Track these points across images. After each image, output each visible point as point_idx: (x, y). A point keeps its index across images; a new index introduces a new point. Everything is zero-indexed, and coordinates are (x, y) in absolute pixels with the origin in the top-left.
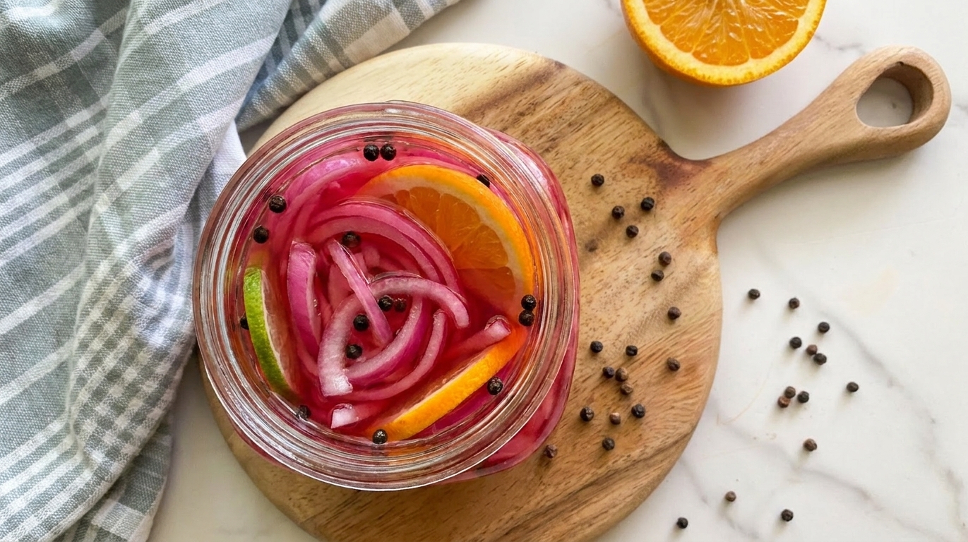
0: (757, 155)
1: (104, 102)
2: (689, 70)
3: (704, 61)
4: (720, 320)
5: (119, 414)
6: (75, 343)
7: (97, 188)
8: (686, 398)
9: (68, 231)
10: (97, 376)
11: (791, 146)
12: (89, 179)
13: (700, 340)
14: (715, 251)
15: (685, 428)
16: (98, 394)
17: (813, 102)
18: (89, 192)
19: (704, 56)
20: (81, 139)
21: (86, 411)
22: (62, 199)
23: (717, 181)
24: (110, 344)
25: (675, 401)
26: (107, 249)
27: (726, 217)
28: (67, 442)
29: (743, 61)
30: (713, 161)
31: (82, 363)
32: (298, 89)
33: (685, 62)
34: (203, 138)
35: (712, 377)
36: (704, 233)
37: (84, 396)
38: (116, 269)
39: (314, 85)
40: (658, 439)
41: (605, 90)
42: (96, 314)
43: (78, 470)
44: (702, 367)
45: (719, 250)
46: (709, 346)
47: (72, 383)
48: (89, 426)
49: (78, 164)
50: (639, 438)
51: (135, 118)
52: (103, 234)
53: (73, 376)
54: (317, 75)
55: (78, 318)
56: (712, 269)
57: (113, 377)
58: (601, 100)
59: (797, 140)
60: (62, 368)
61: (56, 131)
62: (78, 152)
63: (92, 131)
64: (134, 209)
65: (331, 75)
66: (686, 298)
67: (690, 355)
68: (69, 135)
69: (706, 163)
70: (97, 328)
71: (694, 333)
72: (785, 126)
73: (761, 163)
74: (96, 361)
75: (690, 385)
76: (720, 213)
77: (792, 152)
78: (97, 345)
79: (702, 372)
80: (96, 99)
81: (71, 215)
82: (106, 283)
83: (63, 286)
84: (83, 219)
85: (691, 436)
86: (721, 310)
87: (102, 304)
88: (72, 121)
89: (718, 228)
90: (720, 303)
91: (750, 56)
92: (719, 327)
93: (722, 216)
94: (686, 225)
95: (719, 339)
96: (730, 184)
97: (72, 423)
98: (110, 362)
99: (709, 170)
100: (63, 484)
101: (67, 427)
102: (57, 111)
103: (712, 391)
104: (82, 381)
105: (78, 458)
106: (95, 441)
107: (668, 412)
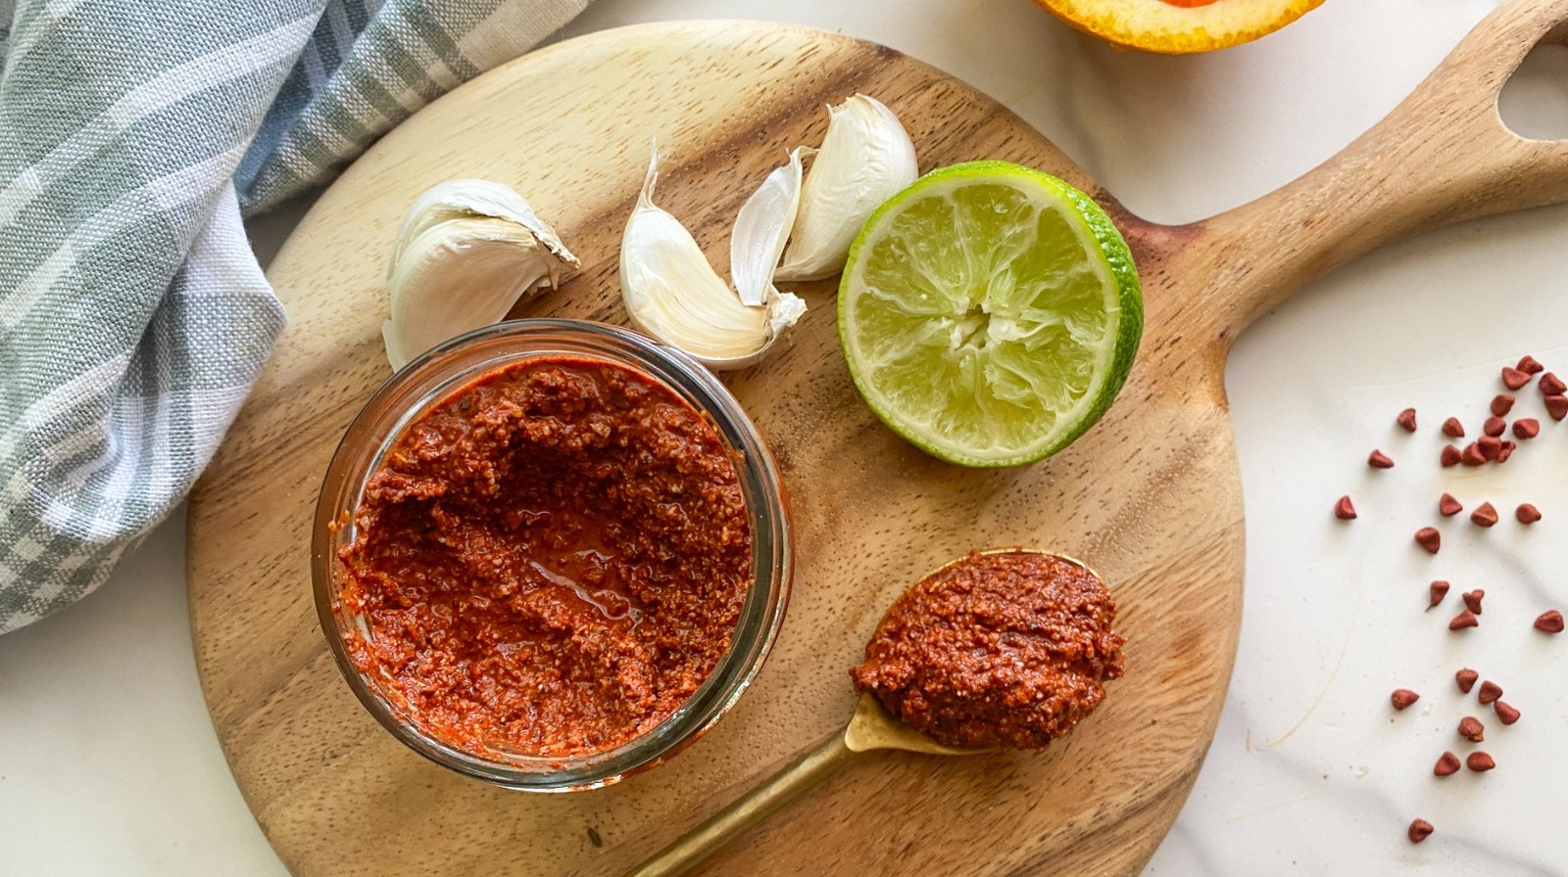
0: (1297, 209)
4: (1241, 541)
8: (1182, 702)
11: (1366, 187)
13: (1200, 584)
14: (1223, 402)
15: (1183, 763)
17: (1407, 99)
23: (1220, 263)
25: (1158, 709)
27: (1240, 337)
30: (1209, 226)
32: (371, 127)
34: (162, 221)
35: (1232, 657)
36: (1198, 368)
39: (403, 116)
40: (1130, 787)
41: (981, 97)
44: (1211, 637)
45: (1230, 400)
46: (1222, 596)
50: (1089, 786)
54: (406, 96)
56: (1219, 442)
58: (976, 116)
59: (1378, 174)
65: (433, 94)
66: (1170, 500)
67: (1186, 614)
69: (1193, 230)
71: (1190, 570)
72: (1354, 148)
73: (1307, 223)
75: (1188, 675)
76: (1228, 328)
77: (1369, 199)
79: (1212, 647)
85: (1195, 778)
86: (1243, 520)
89: (1225, 359)
90: (1239, 504)
92: (1241, 554)
93: (1233, 333)
94: (1161, 354)
95: (1239, 580)
96: (1247, 268)
99: (1202, 243)
103: (1234, 686)
107: (1144, 733)
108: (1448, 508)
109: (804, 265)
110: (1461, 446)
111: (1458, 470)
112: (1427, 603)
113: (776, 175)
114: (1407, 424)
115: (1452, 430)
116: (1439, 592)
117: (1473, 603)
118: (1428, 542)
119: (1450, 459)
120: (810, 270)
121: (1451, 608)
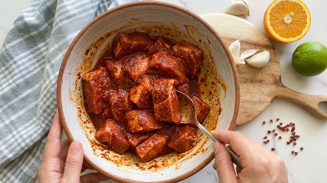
1: (48, 41)
2: (277, 38)
3: (281, 36)
5: (49, 116)
6: (40, 99)
7: (46, 62)
9: (38, 73)
10: (45, 107)
12: (44, 60)
16: (45, 111)
18: (44, 63)
19: (281, 35)
20: (42, 50)
21: (42, 115)
22: (37, 65)
24: (48, 99)
26: (49, 77)
28: (37, 122)
29: (289, 38)
31: (41, 104)
33: (277, 36)
37: (41, 111)
38: (50, 81)
42: (45, 92)
43: (39, 129)
47: (39, 109)
48: (42, 118)
49: (41, 56)
51: (56, 46)
52: (48, 73)
53: (39, 107)
55: (41, 93)
57: (48, 107)
59: (304, 98)
60: (37, 106)
61: (36, 48)
62: (41, 53)
63: (45, 48)
64: (55, 68)
68: (39, 49)
70: (45, 96)
74: (45, 103)
78: (45, 99)
80: (46, 40)
81: (39, 69)
82: (48, 85)
83: (37, 86)
84: (43, 70)
87: (47, 90)
88: (40, 45)
91: (291, 36)
94: (271, 93)
97: (38, 118)
98: (48, 103)
100: (36, 132)
101: (37, 119)
102: (36, 43)
104: (41, 107)
105: (39, 126)
106: (43, 122)
108: (274, 131)
109: (249, 61)
110: (280, 126)
111: (278, 128)
112: (264, 137)
113: (254, 50)
114: (278, 120)
115: (281, 124)
116: (266, 138)
117: (268, 141)
118: (269, 132)
119: (278, 127)
120: (249, 63)
121: (266, 140)
